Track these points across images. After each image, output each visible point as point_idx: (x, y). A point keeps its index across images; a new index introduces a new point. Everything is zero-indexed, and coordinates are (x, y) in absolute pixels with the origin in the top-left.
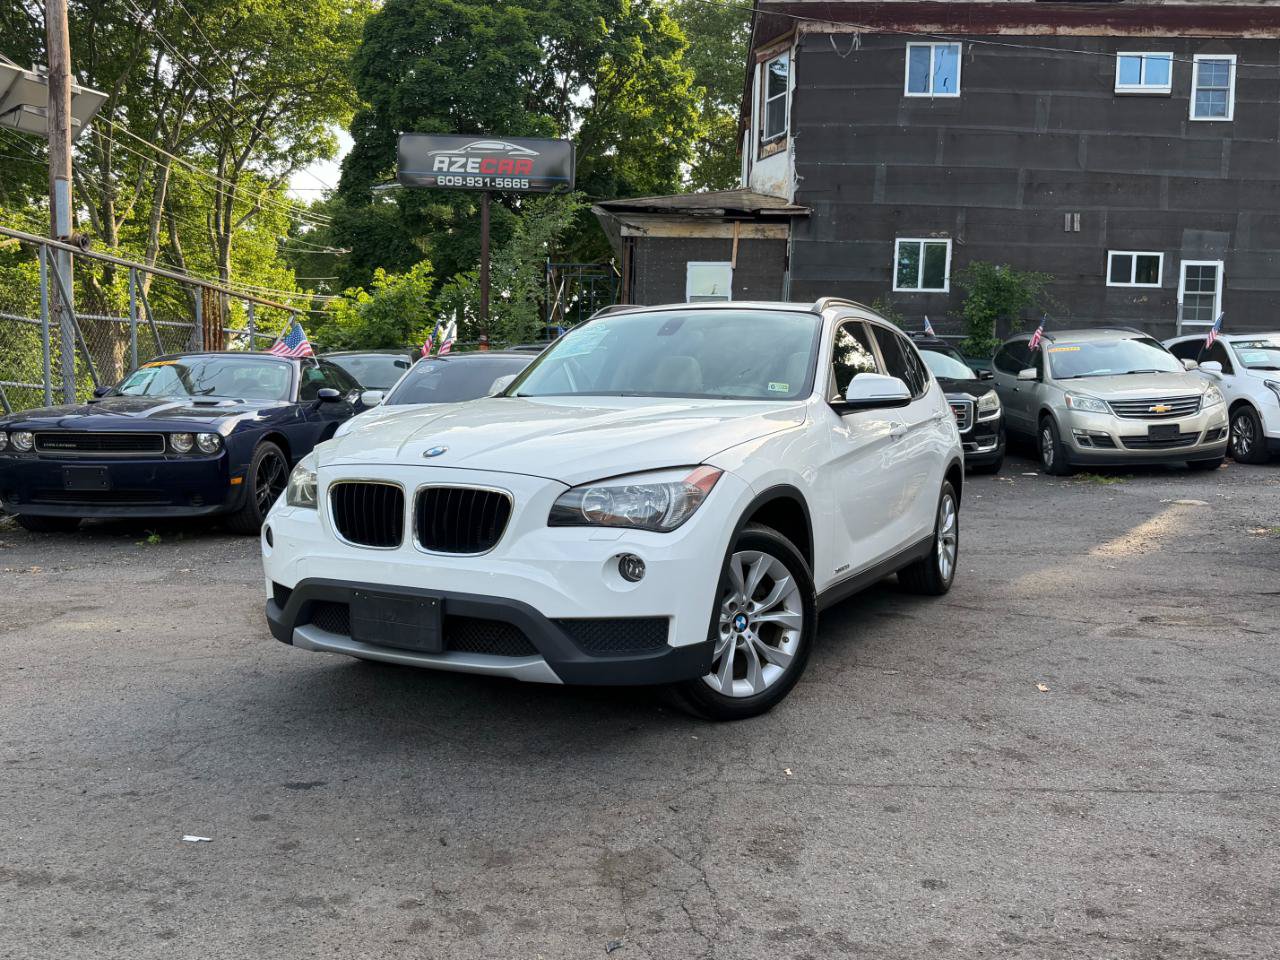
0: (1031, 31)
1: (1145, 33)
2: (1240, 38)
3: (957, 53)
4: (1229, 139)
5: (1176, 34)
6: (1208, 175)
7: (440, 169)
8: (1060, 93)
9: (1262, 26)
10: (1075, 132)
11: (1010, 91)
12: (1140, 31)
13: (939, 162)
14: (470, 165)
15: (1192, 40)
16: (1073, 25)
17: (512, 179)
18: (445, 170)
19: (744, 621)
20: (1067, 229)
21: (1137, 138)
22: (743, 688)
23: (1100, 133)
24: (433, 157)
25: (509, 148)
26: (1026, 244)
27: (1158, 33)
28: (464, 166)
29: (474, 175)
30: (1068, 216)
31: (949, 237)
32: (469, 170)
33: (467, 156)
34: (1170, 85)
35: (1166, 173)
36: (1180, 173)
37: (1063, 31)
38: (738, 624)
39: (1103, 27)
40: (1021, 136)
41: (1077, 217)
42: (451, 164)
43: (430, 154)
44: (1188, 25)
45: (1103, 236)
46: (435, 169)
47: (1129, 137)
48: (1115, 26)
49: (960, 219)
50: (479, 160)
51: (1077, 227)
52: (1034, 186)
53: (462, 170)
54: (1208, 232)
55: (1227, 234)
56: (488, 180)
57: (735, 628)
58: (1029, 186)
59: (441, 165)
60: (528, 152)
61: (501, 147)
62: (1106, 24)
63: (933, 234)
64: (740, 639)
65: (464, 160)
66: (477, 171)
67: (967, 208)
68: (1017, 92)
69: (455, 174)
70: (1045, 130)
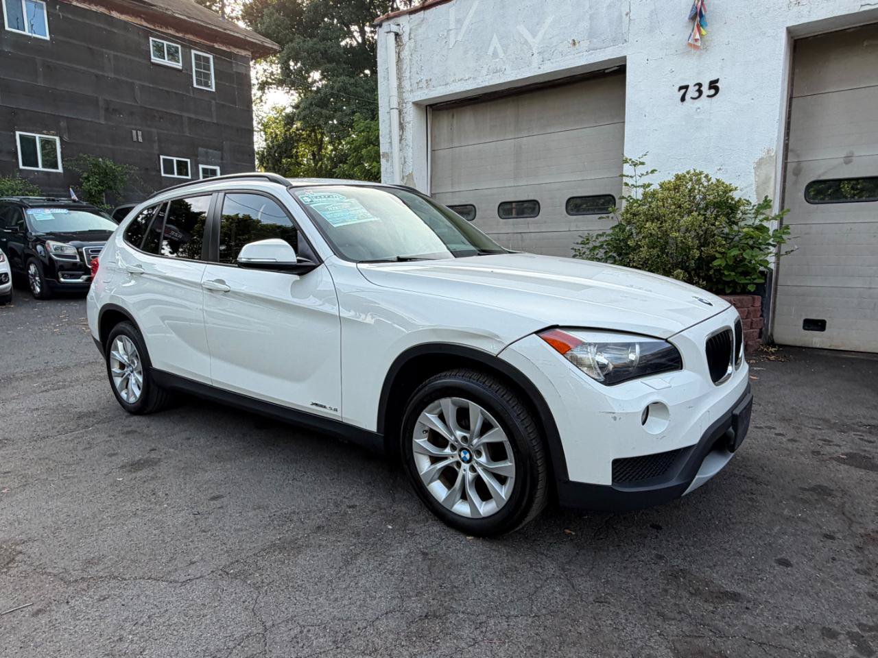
0: (94, 8)
1: (163, 30)
2: (213, 47)
3: (43, 9)
4: (213, 102)
5: (180, 35)
6: (207, 120)
8: (119, 54)
9: (224, 43)
10: (130, 80)
11: (85, 45)
12: (161, 28)
13: (41, 83)
15: (190, 42)
16: (122, 13)
20: (135, 139)
21: (168, 92)
23: (146, 84)
26: (110, 146)
27: (171, 32)
30: (134, 132)
31: (57, 136)
34: (181, 64)
35: (185, 114)
36: (193, 116)
37: (115, 14)
39: (139, 19)
40: (97, 76)
41: (140, 133)
44: (186, 32)
45: (156, 146)
47: (162, 90)
48: (146, 20)
49: (63, 124)
51: (140, 139)
52: (110, 110)
54: (210, 151)
55: (220, 153)
58: (107, 110)
62: (141, 18)
63: (45, 132)
67: (67, 118)
68: (91, 46)
70: (112, 76)
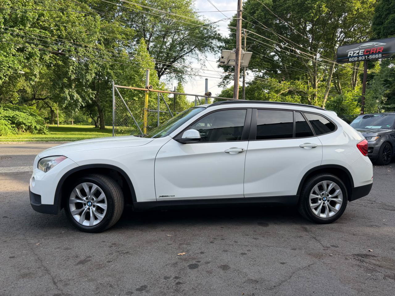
7: (350, 56)
14: (360, 52)
17: (375, 55)
18: (352, 56)
19: (90, 203)
22: (86, 223)
24: (348, 52)
25: (375, 44)
28: (358, 53)
29: (361, 56)
32: (360, 54)
33: (360, 49)
38: (88, 204)
42: (354, 53)
43: (347, 51)
46: (348, 56)
50: (364, 50)
53: (358, 55)
56: (366, 57)
57: (88, 205)
59: (350, 55)
60: (382, 44)
61: (372, 44)
64: (89, 209)
65: (358, 51)
66: (363, 54)
69: (355, 57)
